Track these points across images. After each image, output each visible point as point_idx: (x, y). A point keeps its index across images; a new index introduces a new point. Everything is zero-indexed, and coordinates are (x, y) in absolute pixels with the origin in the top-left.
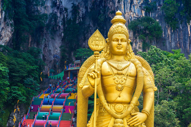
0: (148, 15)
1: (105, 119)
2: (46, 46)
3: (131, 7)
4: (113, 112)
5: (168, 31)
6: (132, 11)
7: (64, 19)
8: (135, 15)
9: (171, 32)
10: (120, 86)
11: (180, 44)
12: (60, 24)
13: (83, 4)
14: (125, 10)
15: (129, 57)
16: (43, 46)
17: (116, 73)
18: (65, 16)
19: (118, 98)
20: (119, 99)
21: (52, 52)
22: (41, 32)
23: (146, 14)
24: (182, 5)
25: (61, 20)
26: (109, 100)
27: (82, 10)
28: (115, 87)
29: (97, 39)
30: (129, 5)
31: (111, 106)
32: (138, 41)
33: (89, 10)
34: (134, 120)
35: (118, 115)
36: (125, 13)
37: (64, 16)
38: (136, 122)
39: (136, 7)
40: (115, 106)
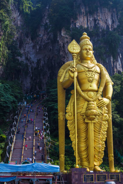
1: (81, 103)
2: (22, 81)
4: (87, 97)
10: (91, 79)
12: (30, 70)
13: (43, 59)
17: (88, 70)
20: (90, 88)
25: (30, 67)
27: (42, 62)
28: (87, 80)
31: (85, 93)
34: (101, 103)
35: (90, 99)
38: (103, 104)
40: (87, 93)
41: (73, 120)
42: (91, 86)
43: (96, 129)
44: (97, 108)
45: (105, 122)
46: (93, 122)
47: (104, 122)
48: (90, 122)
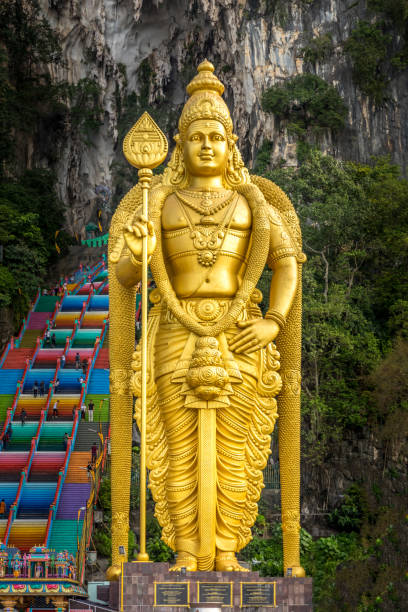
0: (312, 72)
1: (175, 339)
2: (73, 165)
3: (268, 52)
4: (193, 320)
5: (361, 109)
6: (270, 63)
7: (116, 93)
8: (278, 73)
9: (371, 113)
10: (209, 255)
11: (392, 142)
12: (109, 107)
13: (165, 50)
14: (253, 61)
15: (233, 180)
16: (67, 166)
17: (198, 222)
18: (121, 86)
19: (205, 283)
20: (205, 288)
21: (91, 180)
22: (59, 131)
23: (306, 69)
24: (399, 38)
25: (110, 95)
26: (182, 290)
27: (163, 68)
28: (195, 257)
29: (146, 136)
30: (264, 46)
31: (189, 305)
32: (286, 140)
33: (180, 67)
34: (245, 339)
35: (203, 328)
36: (254, 69)
37: (117, 86)
38: (250, 344)
39: (281, 50)
40: (196, 306)
41: (153, 397)
42: (208, 281)
43: (228, 428)
44: (230, 355)
45: (267, 400)
46: (212, 405)
47: (265, 402)
48: (203, 405)
